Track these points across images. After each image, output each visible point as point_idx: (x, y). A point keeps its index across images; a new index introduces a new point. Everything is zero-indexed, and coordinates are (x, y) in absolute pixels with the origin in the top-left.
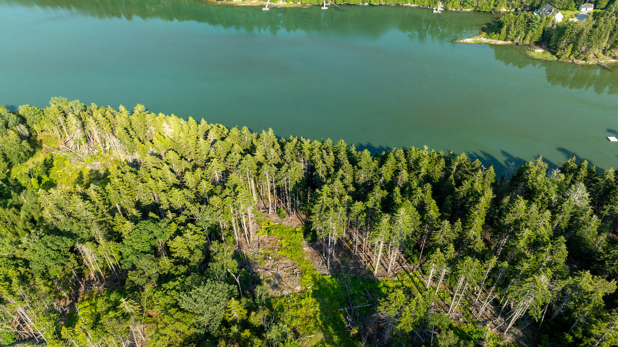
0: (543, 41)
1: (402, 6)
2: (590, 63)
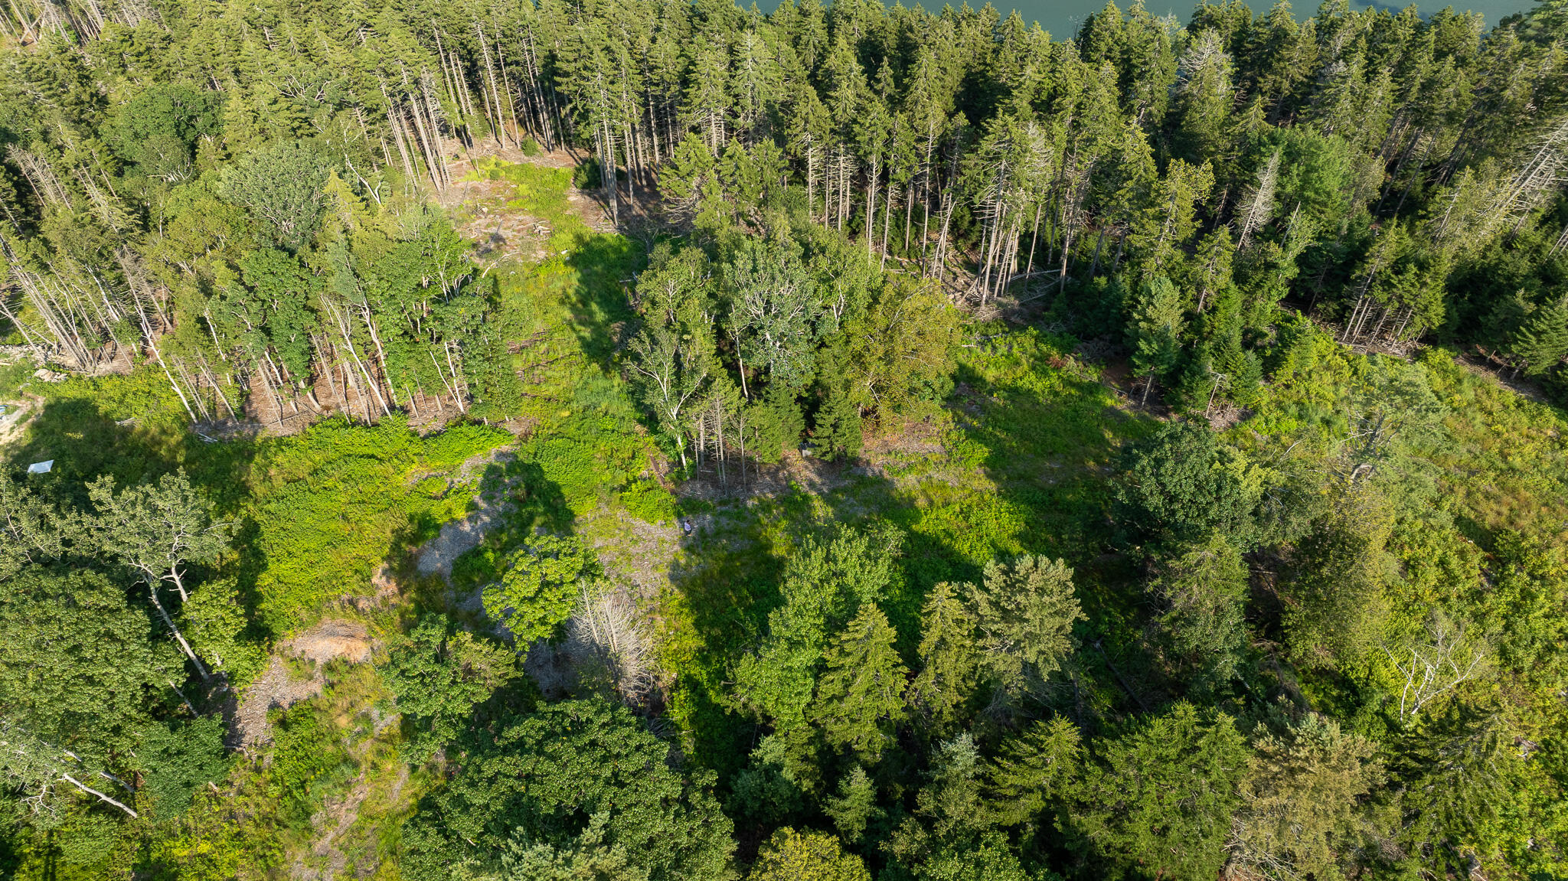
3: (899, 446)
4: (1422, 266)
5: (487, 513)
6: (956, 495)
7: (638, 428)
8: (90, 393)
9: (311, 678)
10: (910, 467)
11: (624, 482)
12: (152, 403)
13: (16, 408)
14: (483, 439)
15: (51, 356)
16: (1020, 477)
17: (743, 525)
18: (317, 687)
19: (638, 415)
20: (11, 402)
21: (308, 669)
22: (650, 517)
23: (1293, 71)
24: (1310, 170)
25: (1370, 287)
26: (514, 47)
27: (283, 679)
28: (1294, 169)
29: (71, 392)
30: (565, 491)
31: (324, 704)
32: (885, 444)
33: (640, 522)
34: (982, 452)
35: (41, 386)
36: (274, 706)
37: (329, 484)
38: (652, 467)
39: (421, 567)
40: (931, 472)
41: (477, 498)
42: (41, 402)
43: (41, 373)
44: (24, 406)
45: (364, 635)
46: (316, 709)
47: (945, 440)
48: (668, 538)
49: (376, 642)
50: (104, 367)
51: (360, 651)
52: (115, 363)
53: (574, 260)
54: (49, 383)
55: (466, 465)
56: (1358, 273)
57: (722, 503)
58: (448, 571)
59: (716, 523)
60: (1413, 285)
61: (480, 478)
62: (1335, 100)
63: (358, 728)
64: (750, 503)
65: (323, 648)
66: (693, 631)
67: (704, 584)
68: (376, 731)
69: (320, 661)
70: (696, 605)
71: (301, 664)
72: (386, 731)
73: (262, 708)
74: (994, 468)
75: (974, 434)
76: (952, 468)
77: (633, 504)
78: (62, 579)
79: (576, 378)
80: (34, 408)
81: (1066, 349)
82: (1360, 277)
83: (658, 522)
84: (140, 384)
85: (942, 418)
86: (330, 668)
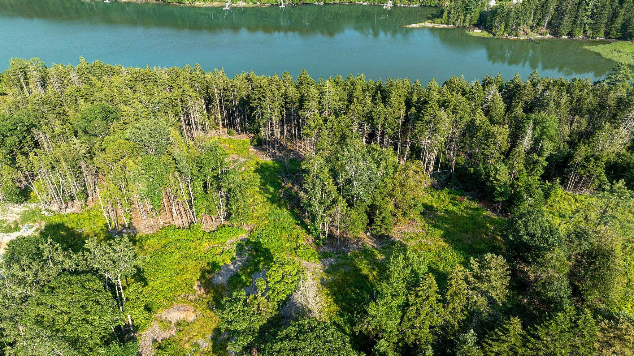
0: (481, 24)
1: (355, 4)
2: (522, 38)
3: (405, 230)
4: (597, 159)
5: (239, 261)
6: (433, 248)
7: (297, 226)
8: (65, 220)
9: (170, 329)
10: (412, 238)
11: (295, 247)
12: (91, 223)
13: (33, 226)
14: (234, 232)
15: (47, 207)
16: (457, 240)
17: (348, 262)
18: (173, 332)
19: (297, 222)
20: (31, 224)
21: (169, 325)
22: (309, 260)
23: (526, 97)
24: (544, 128)
25: (576, 168)
26: (228, 94)
27: (158, 330)
28: (537, 127)
29: (56, 220)
30: (272, 251)
31: (177, 339)
32: (399, 230)
33: (304, 262)
34: (440, 232)
35: (43, 218)
36: (154, 341)
37: (172, 250)
38: (305, 241)
39: (214, 282)
40: (421, 240)
41: (234, 255)
42: (43, 224)
43: (44, 212)
44: (37, 226)
45: (192, 310)
46: (174, 341)
47: (423, 228)
48: (317, 267)
49: (198, 313)
50: (69, 210)
51: (191, 317)
52: (74, 209)
53: (257, 171)
54: (47, 216)
55: (228, 242)
56: (571, 163)
57: (337, 253)
58: (226, 283)
59: (336, 261)
60: (593, 166)
61: (235, 247)
62: (548, 104)
63: (193, 349)
64: (349, 254)
65: (175, 316)
66: (334, 304)
67: (335, 285)
68: (201, 350)
69: (174, 322)
70: (334, 294)
71: (165, 324)
72: (206, 350)
73: (149, 342)
74: (446, 237)
75: (434, 226)
76: (429, 238)
77: (301, 255)
78: (79, 277)
79: (268, 209)
80: (41, 226)
81: (462, 195)
82: (571, 165)
83: (312, 261)
84: (85, 216)
85: (420, 219)
86: (178, 324)
